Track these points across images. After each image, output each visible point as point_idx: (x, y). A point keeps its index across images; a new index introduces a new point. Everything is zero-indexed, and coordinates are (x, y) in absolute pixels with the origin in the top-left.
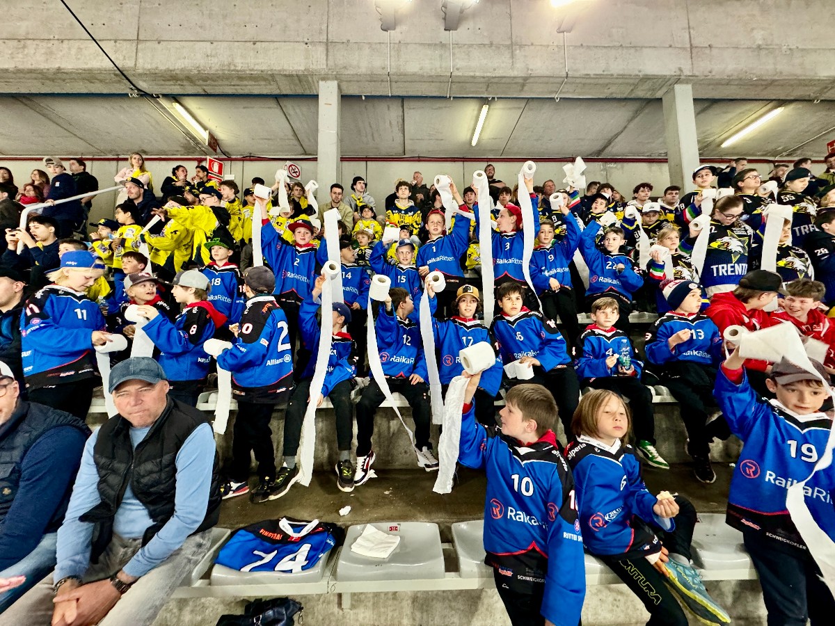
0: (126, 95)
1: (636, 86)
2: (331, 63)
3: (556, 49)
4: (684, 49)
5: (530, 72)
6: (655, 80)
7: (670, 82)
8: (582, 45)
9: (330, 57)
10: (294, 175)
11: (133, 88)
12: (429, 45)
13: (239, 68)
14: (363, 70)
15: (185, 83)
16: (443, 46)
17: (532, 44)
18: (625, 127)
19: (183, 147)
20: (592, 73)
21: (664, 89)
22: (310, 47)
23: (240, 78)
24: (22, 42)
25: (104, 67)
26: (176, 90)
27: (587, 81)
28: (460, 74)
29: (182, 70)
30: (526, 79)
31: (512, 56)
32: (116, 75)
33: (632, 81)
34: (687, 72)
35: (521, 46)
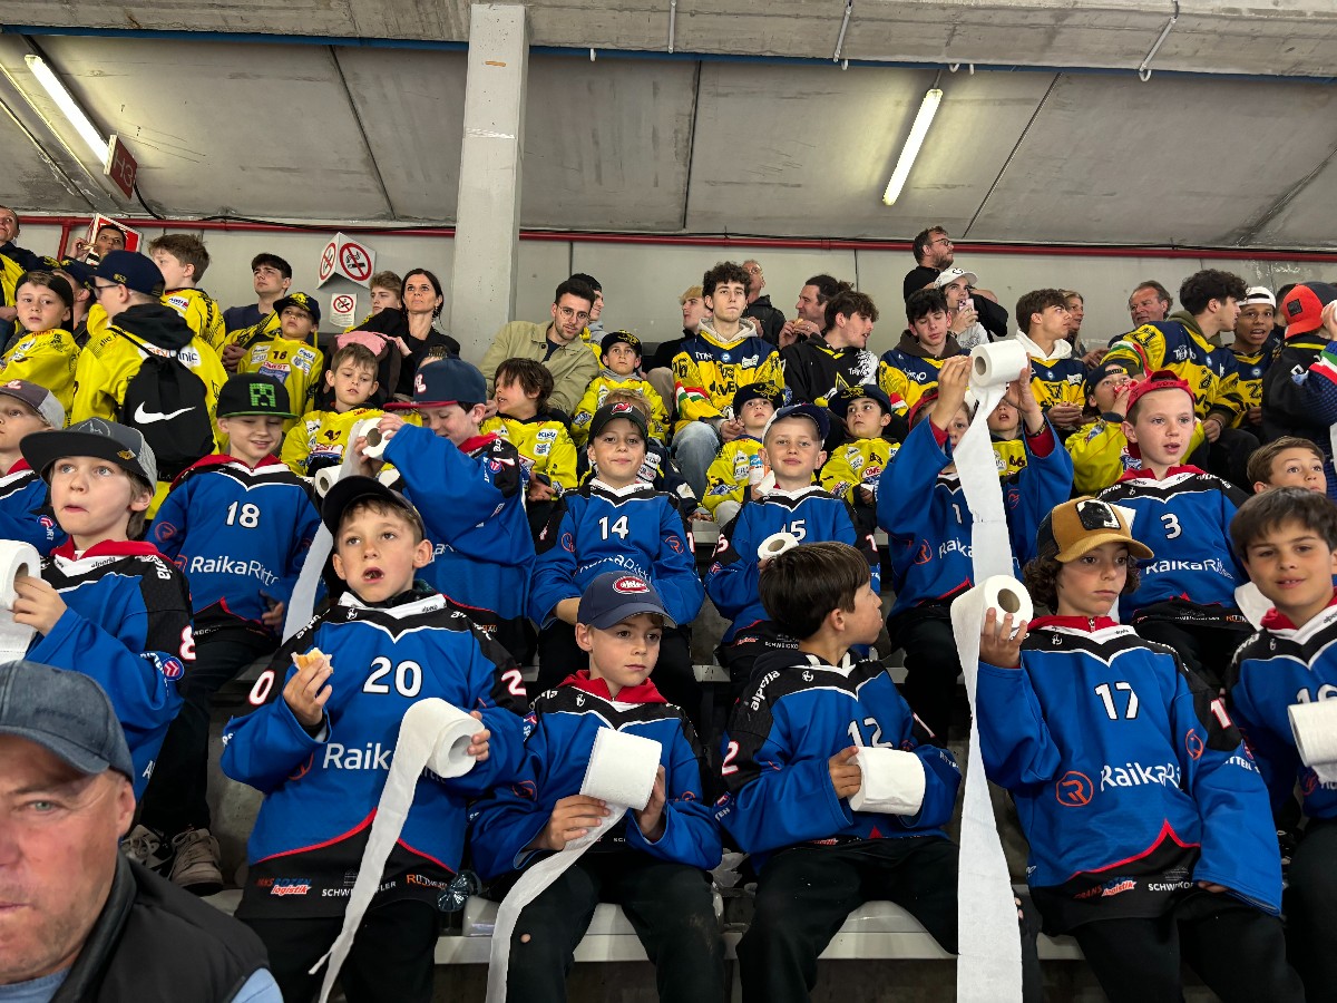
10: (355, 272)
19: (25, 185)
26: (47, 14)
27: (1230, 27)
30: (1060, 14)
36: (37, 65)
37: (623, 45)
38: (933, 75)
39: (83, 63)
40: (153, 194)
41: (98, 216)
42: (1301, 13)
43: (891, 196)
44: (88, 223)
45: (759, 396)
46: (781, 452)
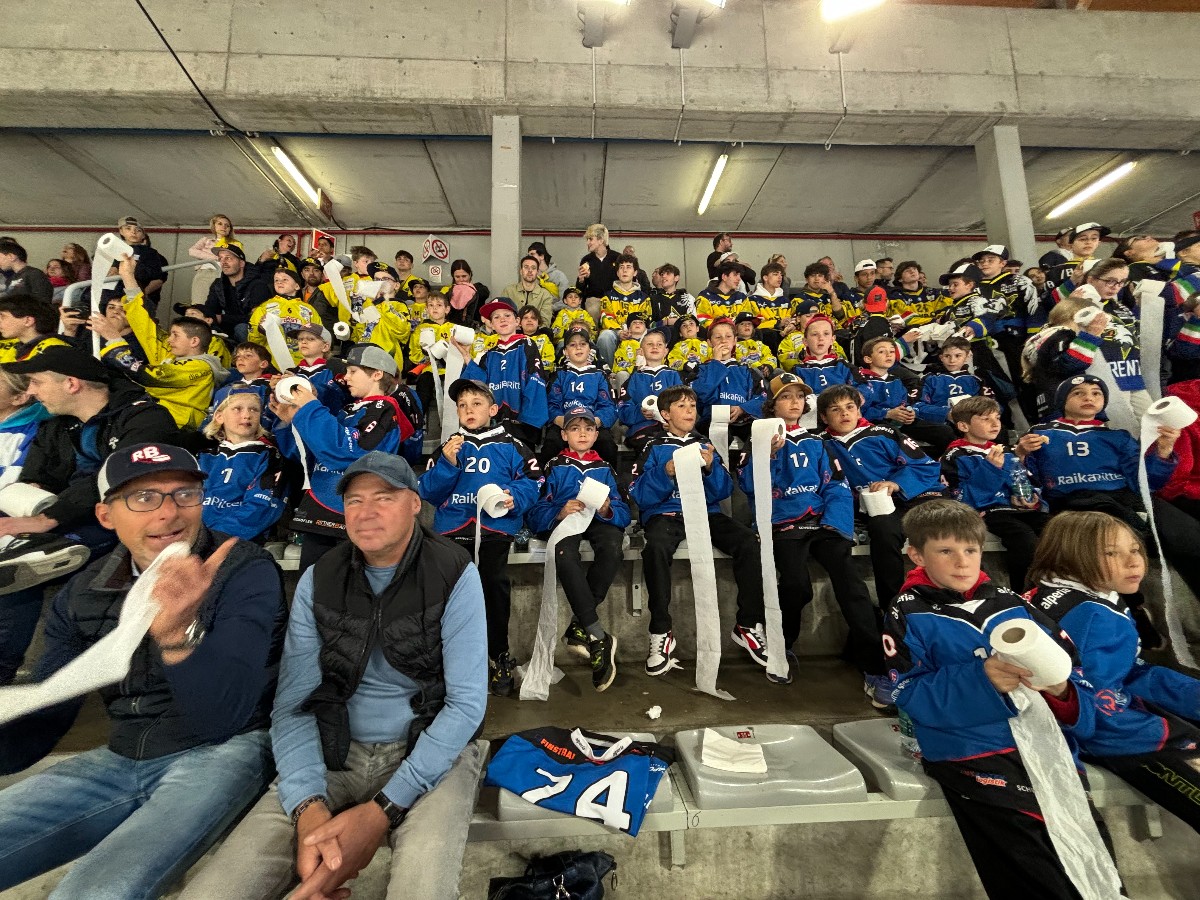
0: (205, 132)
1: (940, 127)
2: (511, 90)
3: (829, 76)
4: (1005, 77)
5: (793, 106)
6: (967, 120)
7: (988, 122)
8: (864, 70)
9: (510, 82)
10: (440, 254)
11: (219, 121)
12: (652, 67)
13: (378, 95)
14: (558, 101)
15: (296, 116)
16: (670, 69)
17: (795, 69)
18: (915, 190)
19: (277, 214)
20: (880, 108)
21: (979, 133)
22: (481, 68)
23: (379, 110)
24: (58, 53)
25: (179, 89)
26: (283, 126)
27: (872, 120)
28: (696, 108)
29: (295, 96)
30: (787, 116)
31: (768, 86)
32: (195, 101)
33: (934, 121)
34: (1011, 109)
35: (780, 71)
36: (277, 152)
37: (569, 135)
38: (724, 148)
39: (300, 150)
40: (338, 217)
41: (314, 230)
42: (908, 112)
43: (701, 210)
44: (310, 233)
45: (639, 319)
46: (649, 349)
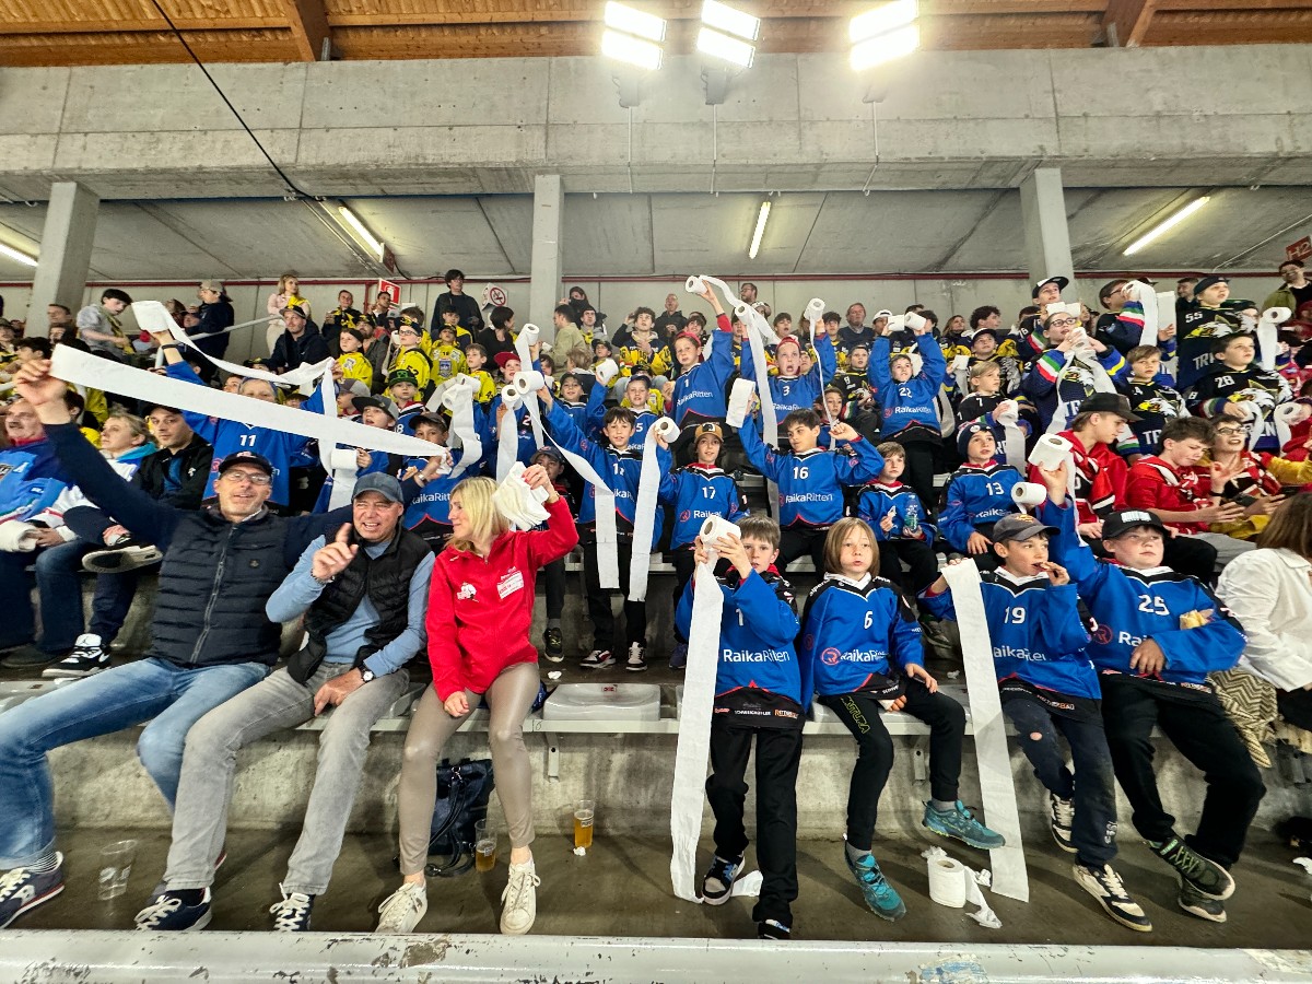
0: (282, 198)
1: (978, 172)
2: (551, 151)
3: (862, 126)
4: (1046, 119)
5: (825, 157)
6: (1005, 164)
7: (1028, 166)
8: (898, 118)
9: (551, 144)
11: (291, 189)
12: (685, 124)
13: (430, 161)
14: (595, 160)
15: (358, 182)
16: (704, 125)
17: (828, 120)
18: (974, 230)
19: (347, 265)
20: (913, 156)
21: (1021, 176)
22: (524, 131)
23: (431, 174)
24: (157, 135)
25: (257, 163)
26: (346, 190)
28: (727, 162)
29: (355, 165)
30: (819, 166)
31: (800, 136)
32: (271, 173)
33: (972, 166)
34: (1051, 151)
35: (812, 123)
36: (344, 211)
37: (609, 190)
39: (364, 208)
40: (404, 268)
41: (381, 280)
42: (942, 158)
43: (753, 254)
44: (377, 283)
